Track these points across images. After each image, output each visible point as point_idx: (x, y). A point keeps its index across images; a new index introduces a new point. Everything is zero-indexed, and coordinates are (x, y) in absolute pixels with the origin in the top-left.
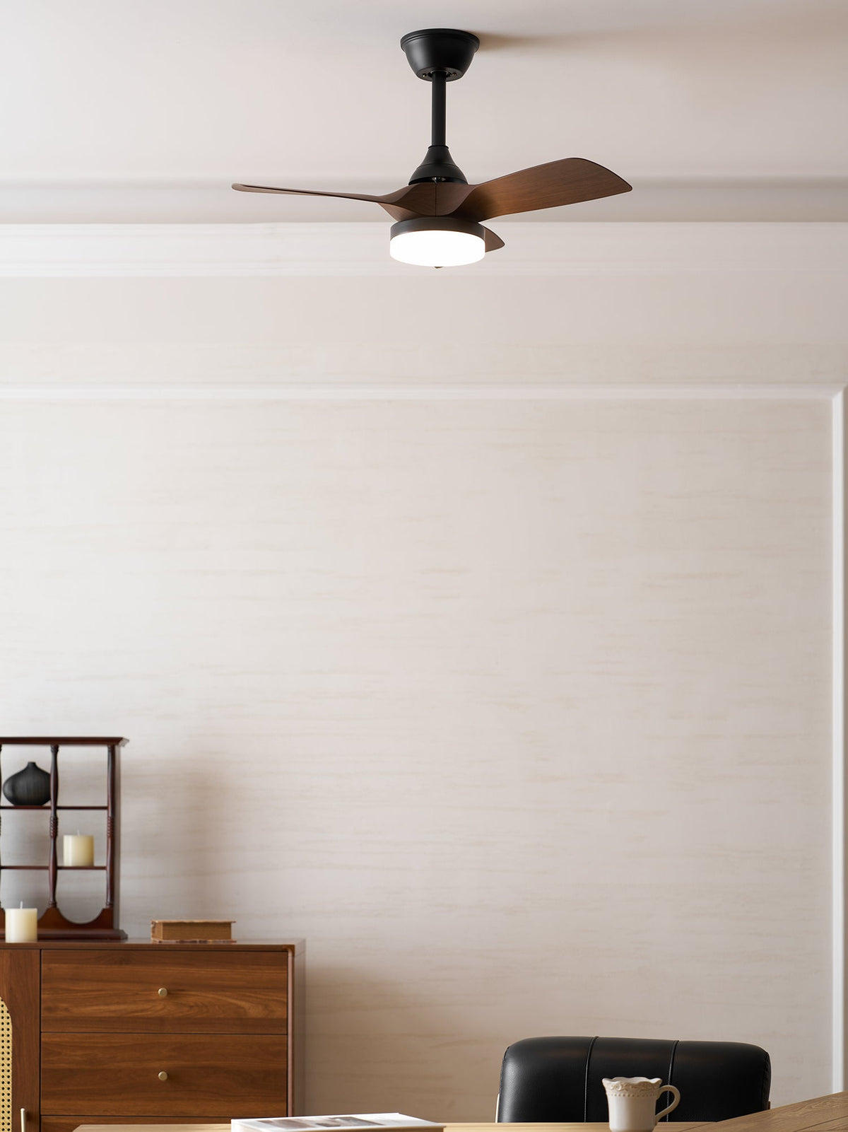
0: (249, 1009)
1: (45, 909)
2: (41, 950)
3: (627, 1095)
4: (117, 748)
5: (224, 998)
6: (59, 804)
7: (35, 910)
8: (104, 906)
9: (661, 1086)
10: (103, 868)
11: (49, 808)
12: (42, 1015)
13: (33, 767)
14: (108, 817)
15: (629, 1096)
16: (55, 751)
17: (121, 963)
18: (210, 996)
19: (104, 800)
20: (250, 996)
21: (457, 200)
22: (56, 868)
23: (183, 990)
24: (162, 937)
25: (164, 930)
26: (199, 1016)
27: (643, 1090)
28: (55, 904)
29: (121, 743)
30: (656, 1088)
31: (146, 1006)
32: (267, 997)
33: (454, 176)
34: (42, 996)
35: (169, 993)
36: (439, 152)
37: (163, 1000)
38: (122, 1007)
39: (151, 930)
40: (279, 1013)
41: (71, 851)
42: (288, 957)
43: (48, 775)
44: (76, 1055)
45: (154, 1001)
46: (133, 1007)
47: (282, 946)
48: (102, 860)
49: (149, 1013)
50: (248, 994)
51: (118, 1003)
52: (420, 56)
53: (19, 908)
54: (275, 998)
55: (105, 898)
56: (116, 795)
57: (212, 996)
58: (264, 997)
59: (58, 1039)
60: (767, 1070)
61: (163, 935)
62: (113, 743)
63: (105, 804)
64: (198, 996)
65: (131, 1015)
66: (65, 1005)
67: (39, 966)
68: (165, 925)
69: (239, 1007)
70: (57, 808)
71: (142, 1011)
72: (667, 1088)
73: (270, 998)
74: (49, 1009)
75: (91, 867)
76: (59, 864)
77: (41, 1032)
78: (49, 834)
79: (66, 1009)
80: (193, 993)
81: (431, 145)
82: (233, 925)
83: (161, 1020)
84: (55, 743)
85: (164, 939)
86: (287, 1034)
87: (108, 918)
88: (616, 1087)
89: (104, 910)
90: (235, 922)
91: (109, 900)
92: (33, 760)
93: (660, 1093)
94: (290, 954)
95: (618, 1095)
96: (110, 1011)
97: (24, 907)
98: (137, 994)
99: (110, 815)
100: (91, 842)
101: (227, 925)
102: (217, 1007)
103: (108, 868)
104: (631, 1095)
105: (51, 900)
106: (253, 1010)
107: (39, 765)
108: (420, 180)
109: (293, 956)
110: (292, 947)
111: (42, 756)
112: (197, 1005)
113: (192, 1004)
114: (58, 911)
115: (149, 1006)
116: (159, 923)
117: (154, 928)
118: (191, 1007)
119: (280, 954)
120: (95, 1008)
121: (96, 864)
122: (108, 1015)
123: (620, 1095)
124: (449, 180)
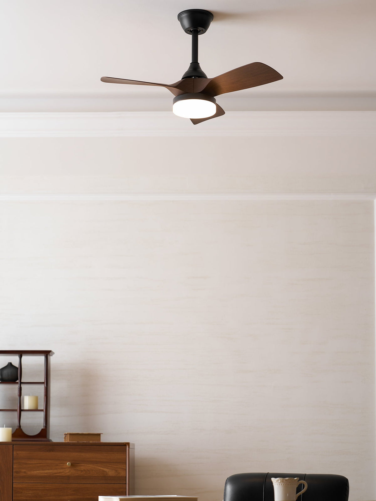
0: (109, 472)
1: (15, 429)
2: (13, 445)
3: (283, 484)
4: (48, 355)
5: (97, 467)
6: (22, 381)
7: (11, 429)
8: (43, 428)
9: (299, 480)
10: (42, 410)
11: (18, 383)
12: (13, 475)
13: (10, 365)
14: (45, 387)
15: (284, 485)
16: (21, 358)
17: (50, 451)
18: (90, 466)
19: (43, 380)
20: (109, 466)
21: (203, 85)
22: (21, 410)
23: (78, 463)
24: (69, 440)
25: (69, 437)
26: (86, 475)
27: (290, 482)
28: (20, 426)
29: (50, 354)
30: (296, 481)
31: (61, 471)
32: (117, 467)
33: (202, 75)
34: (14, 466)
35: (72, 465)
36: (195, 65)
37: (69, 468)
38: (50, 471)
39: (64, 438)
40: (122, 474)
41: (27, 403)
42: (126, 448)
43: (17, 368)
44: (29, 493)
45: (65, 468)
46: (55, 471)
47: (124, 443)
48: (42, 406)
49: (63, 474)
50: (108, 465)
51: (49, 470)
52: (186, 23)
53: (4, 427)
54: (121, 467)
55: (43, 424)
56: (48, 377)
57: (92, 466)
58: (115, 467)
59: (21, 486)
60: (347, 486)
61: (70, 439)
62: (47, 354)
63: (43, 381)
64: (85, 466)
65: (55, 475)
66: (24, 470)
67: (12, 452)
68: (71, 434)
69: (104, 471)
70: (21, 383)
71: (59, 473)
72: (302, 482)
73: (118, 467)
74: (17, 472)
75: (36, 410)
76: (22, 409)
77: (13, 483)
78: (17, 394)
79: (25, 472)
80: (83, 465)
81: (191, 62)
82: (101, 435)
83: (68, 477)
84: (21, 353)
85: (70, 441)
86: (126, 484)
87: (44, 433)
88: (278, 481)
89: (42, 429)
90: (102, 434)
91: (45, 425)
92: (10, 362)
93: (298, 484)
94: (127, 447)
95: (279, 484)
96: (45, 473)
97: (5, 427)
98: (57, 465)
99: (45, 386)
100: (37, 399)
101: (99, 435)
102: (94, 472)
103: (44, 411)
104: (285, 484)
105: (18, 425)
106: (111, 473)
107: (13, 364)
108: (187, 77)
109: (129, 447)
110: (128, 444)
111: (14, 360)
112: (85, 470)
113: (82, 470)
114: (21, 430)
115: (63, 471)
116: (68, 434)
117: (65, 437)
118: (82, 471)
119: (123, 447)
120: (38, 472)
121: (39, 408)
122: (43, 475)
123: (279, 485)
124: (199, 77)
